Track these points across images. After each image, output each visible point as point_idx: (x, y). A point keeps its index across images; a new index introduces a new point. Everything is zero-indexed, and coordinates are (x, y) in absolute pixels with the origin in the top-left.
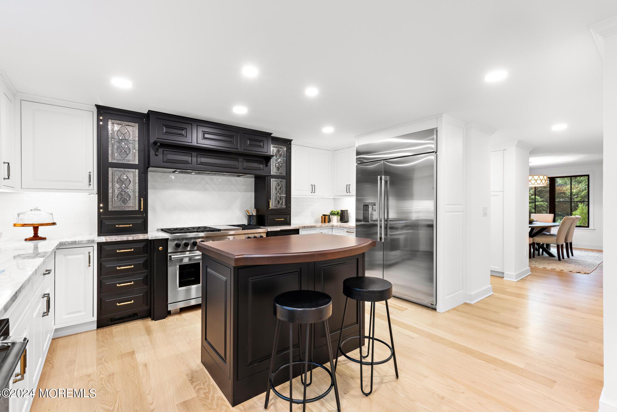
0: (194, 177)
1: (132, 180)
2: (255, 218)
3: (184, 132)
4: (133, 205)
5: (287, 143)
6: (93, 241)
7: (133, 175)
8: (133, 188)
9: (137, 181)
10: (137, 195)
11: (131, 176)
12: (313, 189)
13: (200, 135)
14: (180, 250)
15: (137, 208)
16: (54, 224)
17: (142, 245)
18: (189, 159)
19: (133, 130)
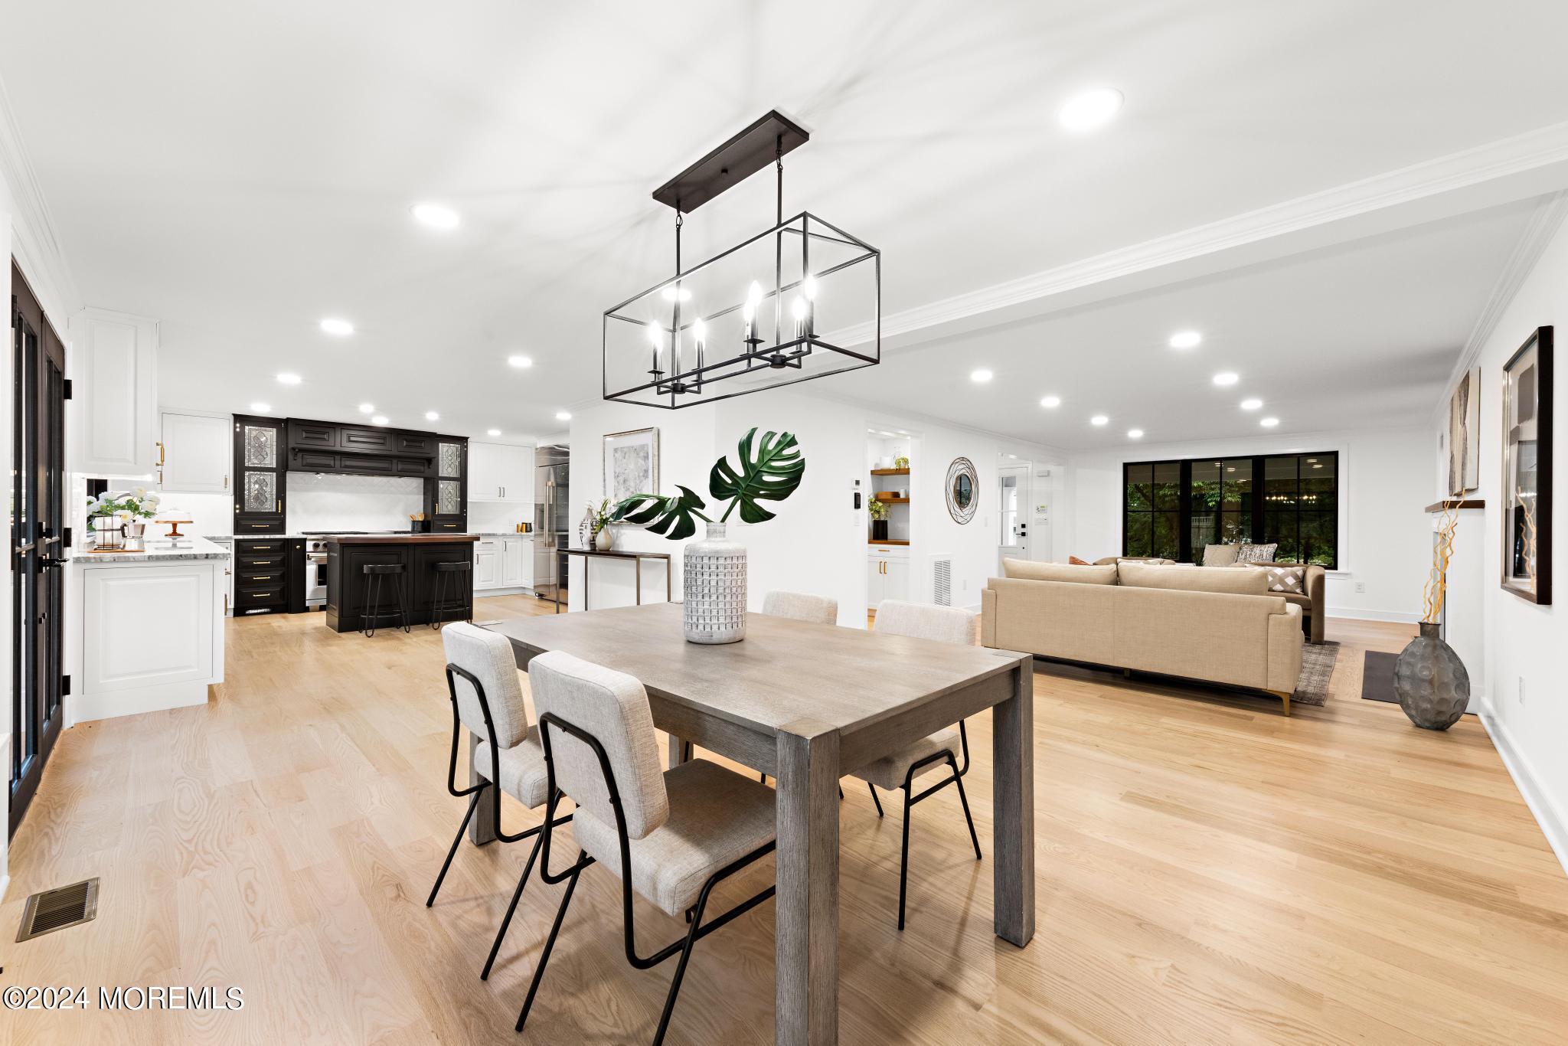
0: (343, 478)
1: (269, 483)
2: (420, 524)
3: (326, 436)
4: (270, 506)
5: (462, 441)
6: (231, 538)
7: (271, 478)
8: (271, 490)
9: (275, 483)
10: (274, 497)
11: (268, 479)
12: (502, 492)
13: (345, 438)
14: (319, 550)
15: (274, 510)
16: (192, 522)
17: (279, 544)
18: (332, 463)
19: (270, 435)
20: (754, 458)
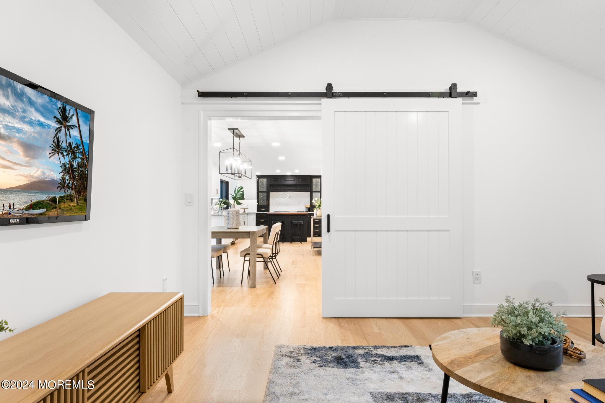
5: (320, 177)
6: (255, 213)
10: (266, 200)
11: (265, 195)
13: (283, 180)
15: (266, 204)
16: (248, 208)
17: (267, 214)
18: (280, 188)
19: (265, 180)
20: (236, 193)
